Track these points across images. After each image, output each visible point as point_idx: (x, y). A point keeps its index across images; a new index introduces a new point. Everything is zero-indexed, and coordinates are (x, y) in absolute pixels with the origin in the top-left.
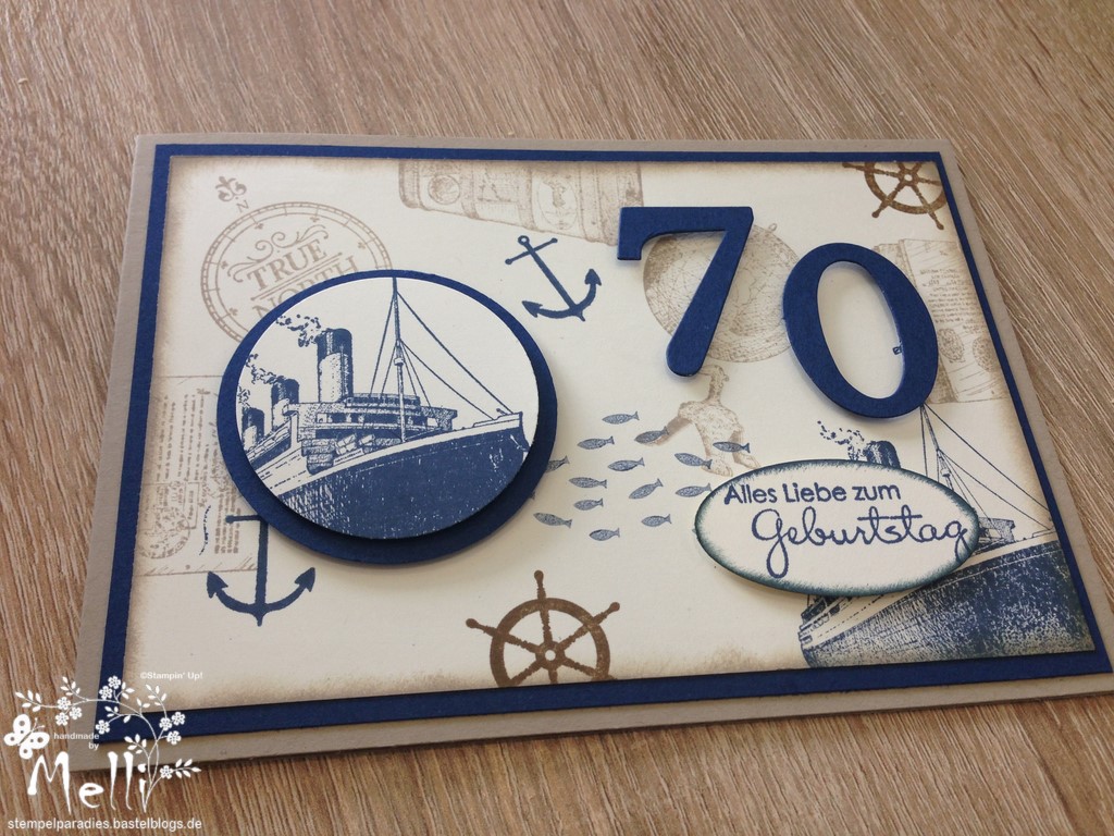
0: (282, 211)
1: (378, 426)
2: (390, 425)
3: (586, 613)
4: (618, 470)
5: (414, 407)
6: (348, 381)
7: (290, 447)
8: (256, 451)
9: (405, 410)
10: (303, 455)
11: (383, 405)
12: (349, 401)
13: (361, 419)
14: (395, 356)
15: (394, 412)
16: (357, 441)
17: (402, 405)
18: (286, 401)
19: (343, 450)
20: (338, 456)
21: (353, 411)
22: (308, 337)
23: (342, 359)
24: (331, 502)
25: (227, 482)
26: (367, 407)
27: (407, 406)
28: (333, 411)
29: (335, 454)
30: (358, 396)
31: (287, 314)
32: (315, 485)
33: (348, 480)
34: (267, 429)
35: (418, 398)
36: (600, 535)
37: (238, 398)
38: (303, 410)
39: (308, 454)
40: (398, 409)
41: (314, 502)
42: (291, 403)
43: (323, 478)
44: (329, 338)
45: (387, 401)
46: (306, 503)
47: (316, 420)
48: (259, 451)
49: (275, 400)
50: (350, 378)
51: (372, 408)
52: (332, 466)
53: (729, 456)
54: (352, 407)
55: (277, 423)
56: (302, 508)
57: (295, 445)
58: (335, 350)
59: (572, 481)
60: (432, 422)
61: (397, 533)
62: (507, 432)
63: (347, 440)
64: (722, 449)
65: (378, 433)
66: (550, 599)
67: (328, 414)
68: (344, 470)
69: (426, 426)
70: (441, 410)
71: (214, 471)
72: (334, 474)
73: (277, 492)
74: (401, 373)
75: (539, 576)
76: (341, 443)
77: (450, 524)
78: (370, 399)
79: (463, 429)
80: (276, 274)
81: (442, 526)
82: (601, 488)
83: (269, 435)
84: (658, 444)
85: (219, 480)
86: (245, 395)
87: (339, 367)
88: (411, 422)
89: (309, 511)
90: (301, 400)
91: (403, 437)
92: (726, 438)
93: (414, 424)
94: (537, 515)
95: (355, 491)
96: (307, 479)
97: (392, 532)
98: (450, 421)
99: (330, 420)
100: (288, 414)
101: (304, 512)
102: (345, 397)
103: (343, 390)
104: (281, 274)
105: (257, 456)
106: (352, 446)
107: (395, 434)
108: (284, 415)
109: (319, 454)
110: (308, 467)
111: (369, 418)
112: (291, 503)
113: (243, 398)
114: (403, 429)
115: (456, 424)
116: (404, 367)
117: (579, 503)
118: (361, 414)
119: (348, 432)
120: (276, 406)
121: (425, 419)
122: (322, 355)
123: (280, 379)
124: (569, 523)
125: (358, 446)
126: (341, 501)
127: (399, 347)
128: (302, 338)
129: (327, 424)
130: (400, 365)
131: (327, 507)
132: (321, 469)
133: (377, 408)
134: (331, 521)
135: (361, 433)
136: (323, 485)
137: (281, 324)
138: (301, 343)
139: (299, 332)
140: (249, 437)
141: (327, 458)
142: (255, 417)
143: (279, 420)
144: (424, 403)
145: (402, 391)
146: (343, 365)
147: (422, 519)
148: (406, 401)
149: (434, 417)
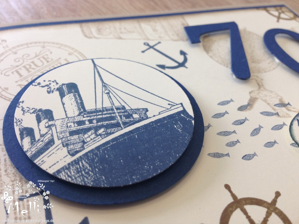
0: (26, 46)
1: (105, 123)
2: (112, 121)
3: (265, 202)
4: (237, 125)
5: (123, 111)
6: (81, 105)
7: (54, 143)
8: (32, 150)
9: (118, 113)
10: (64, 146)
11: (105, 112)
12: (85, 114)
13: (95, 121)
14: (104, 90)
15: (113, 115)
16: (95, 133)
17: (116, 111)
18: (46, 121)
19: (88, 139)
20: (86, 143)
21: (89, 118)
22: (52, 89)
23: (75, 96)
24: (89, 170)
25: (16, 176)
26: (96, 115)
27: (119, 111)
28: (76, 120)
29: (84, 142)
30: (89, 111)
31: (38, 81)
32: (76, 162)
33: (96, 155)
34: (37, 137)
35: (124, 106)
36: (247, 157)
37: (15, 124)
38: (58, 123)
39: (67, 145)
40: (114, 113)
41: (78, 172)
42: (49, 120)
43: (80, 157)
44: (65, 88)
45: (107, 110)
46: (73, 173)
47: (67, 126)
48: (34, 150)
49: (39, 120)
50: (82, 103)
51: (99, 115)
52: (84, 149)
53: (284, 109)
54: (87, 117)
55: (43, 132)
56: (71, 177)
57: (57, 142)
58: (69, 92)
59: (218, 134)
60: (136, 116)
61: (137, 179)
62: (179, 113)
63: (90, 133)
64: (279, 107)
65: (107, 127)
66: (241, 199)
67: (74, 123)
68: (92, 150)
69: (133, 118)
70: (138, 109)
71: (6, 171)
72: (86, 154)
73: (51, 171)
74: (110, 97)
75: (227, 187)
76: (86, 136)
77: (168, 166)
78: (96, 111)
79: (154, 116)
80: (28, 70)
81: (164, 169)
82: (234, 134)
83: (39, 140)
84: (249, 109)
85: (10, 176)
86: (19, 121)
87: (74, 99)
88: (124, 118)
89: (76, 178)
90: (55, 118)
91: (122, 126)
92: (278, 102)
93: (126, 118)
94: (209, 154)
95: (102, 160)
96: (70, 159)
97: (134, 179)
98: (145, 114)
99: (76, 125)
100: (49, 127)
101: (72, 180)
102: (82, 112)
103: (79, 109)
104: (30, 70)
105: (33, 153)
106: (93, 136)
107: (117, 125)
108: (46, 127)
109: (74, 144)
110: (69, 153)
111: (98, 121)
112: (63, 176)
113: (19, 123)
114: (121, 122)
115: (149, 114)
116: (110, 94)
117: (228, 144)
118: (94, 119)
119: (89, 129)
120: (40, 124)
121: (132, 115)
122: (62, 95)
123: (40, 110)
124: (228, 155)
125: (97, 135)
126: (95, 167)
127: (105, 86)
128: (49, 90)
129: (74, 127)
130: (108, 93)
131: (87, 173)
132: (77, 152)
133: (102, 114)
134: (92, 181)
135: (97, 129)
136: (81, 161)
137: (35, 85)
138: (49, 92)
139: (46, 87)
140: (26, 144)
141: (80, 145)
142: (29, 132)
143: (44, 131)
144: (127, 108)
145: (114, 104)
146: (76, 98)
147: (150, 168)
148: (117, 109)
149: (136, 113)
